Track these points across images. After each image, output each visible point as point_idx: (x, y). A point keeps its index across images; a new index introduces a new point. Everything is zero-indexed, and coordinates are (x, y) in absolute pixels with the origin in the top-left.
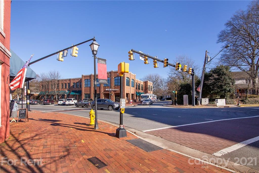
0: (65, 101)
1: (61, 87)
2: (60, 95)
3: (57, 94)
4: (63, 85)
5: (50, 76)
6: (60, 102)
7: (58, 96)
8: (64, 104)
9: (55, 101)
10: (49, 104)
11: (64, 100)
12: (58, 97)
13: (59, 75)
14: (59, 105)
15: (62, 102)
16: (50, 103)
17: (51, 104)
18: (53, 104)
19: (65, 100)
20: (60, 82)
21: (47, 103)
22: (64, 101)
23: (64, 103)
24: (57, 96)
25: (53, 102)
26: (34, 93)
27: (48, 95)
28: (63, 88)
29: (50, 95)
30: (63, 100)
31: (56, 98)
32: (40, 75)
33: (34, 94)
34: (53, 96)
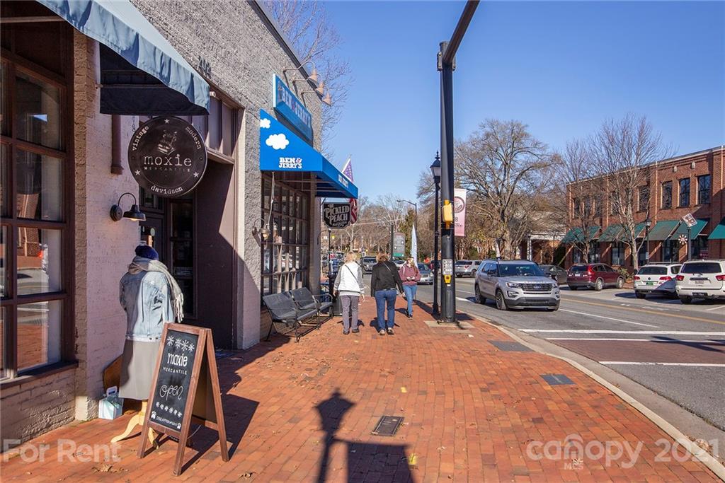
0: (673, 276)
1: (658, 199)
2: (655, 243)
3: (638, 240)
4: (669, 191)
5: (607, 148)
6: (644, 277)
7: (644, 247)
8: (667, 295)
9: (624, 271)
10: (593, 289)
11: (669, 268)
12: (642, 252)
13: (652, 136)
14: (640, 294)
15: (656, 281)
16: (600, 284)
17: (604, 288)
18: (614, 287)
19: (675, 270)
20: (656, 177)
21: (582, 283)
22: (669, 274)
23: (667, 287)
24: (635, 248)
25: (615, 276)
26: (548, 238)
27: (597, 246)
28: (668, 205)
29: (608, 244)
30: (664, 271)
31: (631, 257)
32: (564, 153)
33: (548, 241)
34: (621, 247)
